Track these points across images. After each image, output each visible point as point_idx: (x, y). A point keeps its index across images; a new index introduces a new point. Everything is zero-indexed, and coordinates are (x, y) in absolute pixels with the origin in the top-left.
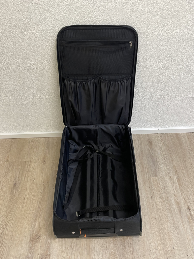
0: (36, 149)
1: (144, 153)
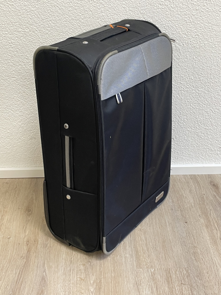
0: (15, 193)
1: (206, 200)
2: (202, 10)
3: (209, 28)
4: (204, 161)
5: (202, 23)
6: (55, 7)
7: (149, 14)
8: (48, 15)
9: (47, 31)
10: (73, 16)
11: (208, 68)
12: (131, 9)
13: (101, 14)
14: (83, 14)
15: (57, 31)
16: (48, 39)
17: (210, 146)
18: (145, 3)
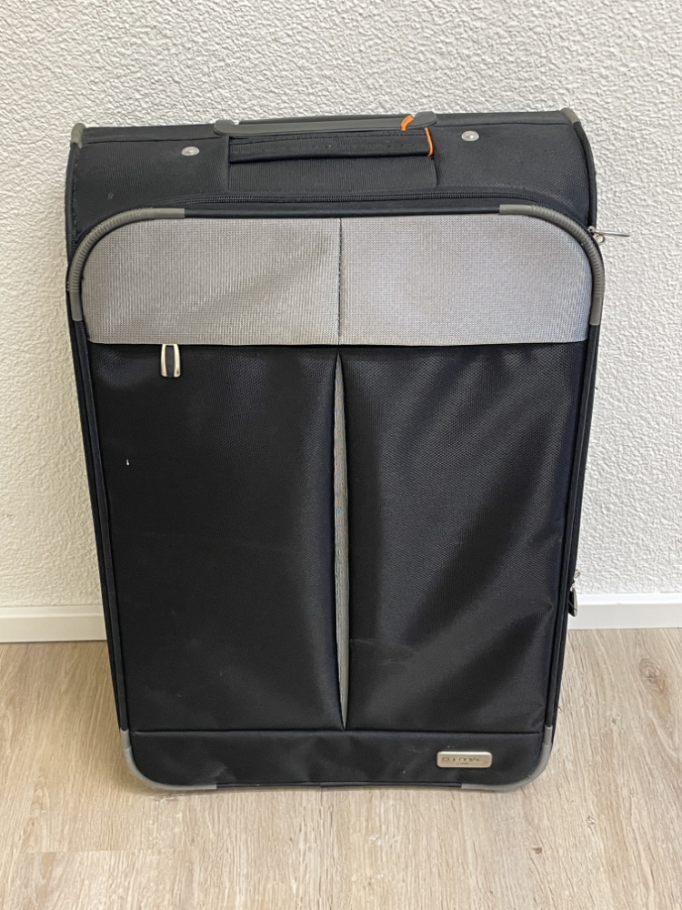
1: (619, 747)
2: (604, 72)
3: (633, 138)
4: (621, 585)
5: (605, 119)
6: (38, 71)
7: (398, 90)
8: (15, 98)
9: (17, 156)
10: (111, 102)
11: (630, 276)
12: (328, 74)
13: (215, 93)
14: (146, 95)
15: (56, 156)
16: (25, 185)
17: (641, 536)
18: (381, 49)
